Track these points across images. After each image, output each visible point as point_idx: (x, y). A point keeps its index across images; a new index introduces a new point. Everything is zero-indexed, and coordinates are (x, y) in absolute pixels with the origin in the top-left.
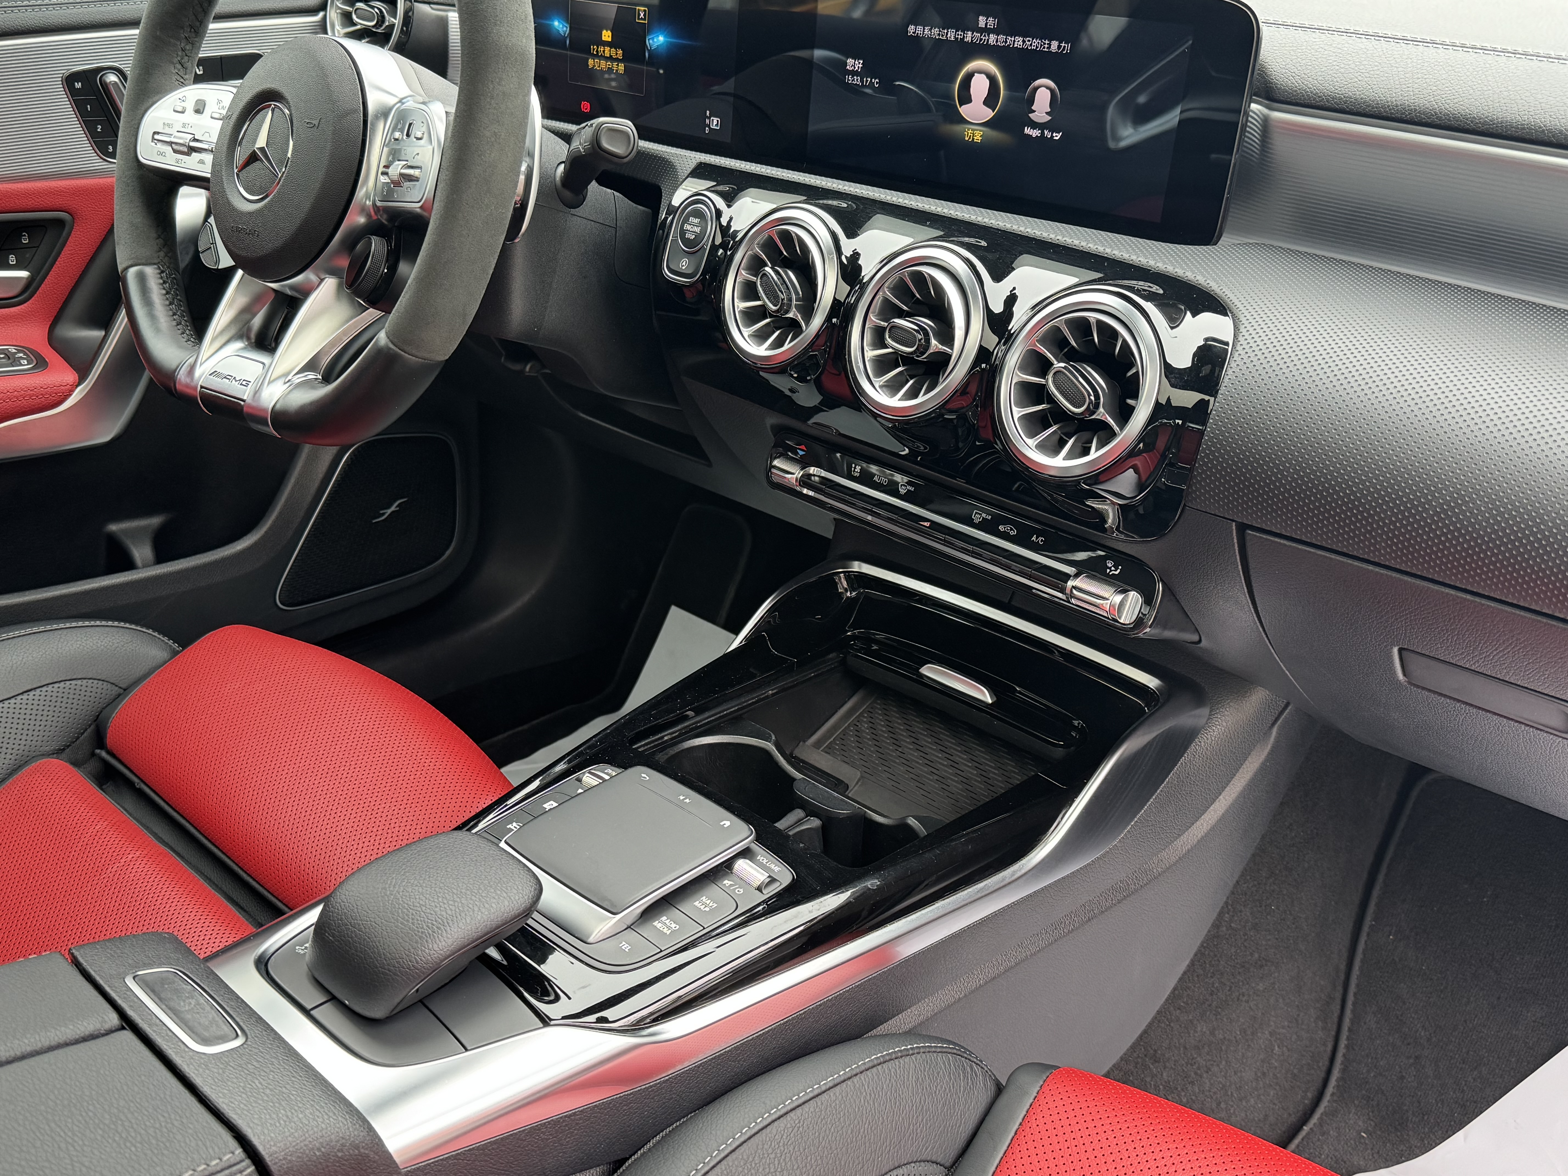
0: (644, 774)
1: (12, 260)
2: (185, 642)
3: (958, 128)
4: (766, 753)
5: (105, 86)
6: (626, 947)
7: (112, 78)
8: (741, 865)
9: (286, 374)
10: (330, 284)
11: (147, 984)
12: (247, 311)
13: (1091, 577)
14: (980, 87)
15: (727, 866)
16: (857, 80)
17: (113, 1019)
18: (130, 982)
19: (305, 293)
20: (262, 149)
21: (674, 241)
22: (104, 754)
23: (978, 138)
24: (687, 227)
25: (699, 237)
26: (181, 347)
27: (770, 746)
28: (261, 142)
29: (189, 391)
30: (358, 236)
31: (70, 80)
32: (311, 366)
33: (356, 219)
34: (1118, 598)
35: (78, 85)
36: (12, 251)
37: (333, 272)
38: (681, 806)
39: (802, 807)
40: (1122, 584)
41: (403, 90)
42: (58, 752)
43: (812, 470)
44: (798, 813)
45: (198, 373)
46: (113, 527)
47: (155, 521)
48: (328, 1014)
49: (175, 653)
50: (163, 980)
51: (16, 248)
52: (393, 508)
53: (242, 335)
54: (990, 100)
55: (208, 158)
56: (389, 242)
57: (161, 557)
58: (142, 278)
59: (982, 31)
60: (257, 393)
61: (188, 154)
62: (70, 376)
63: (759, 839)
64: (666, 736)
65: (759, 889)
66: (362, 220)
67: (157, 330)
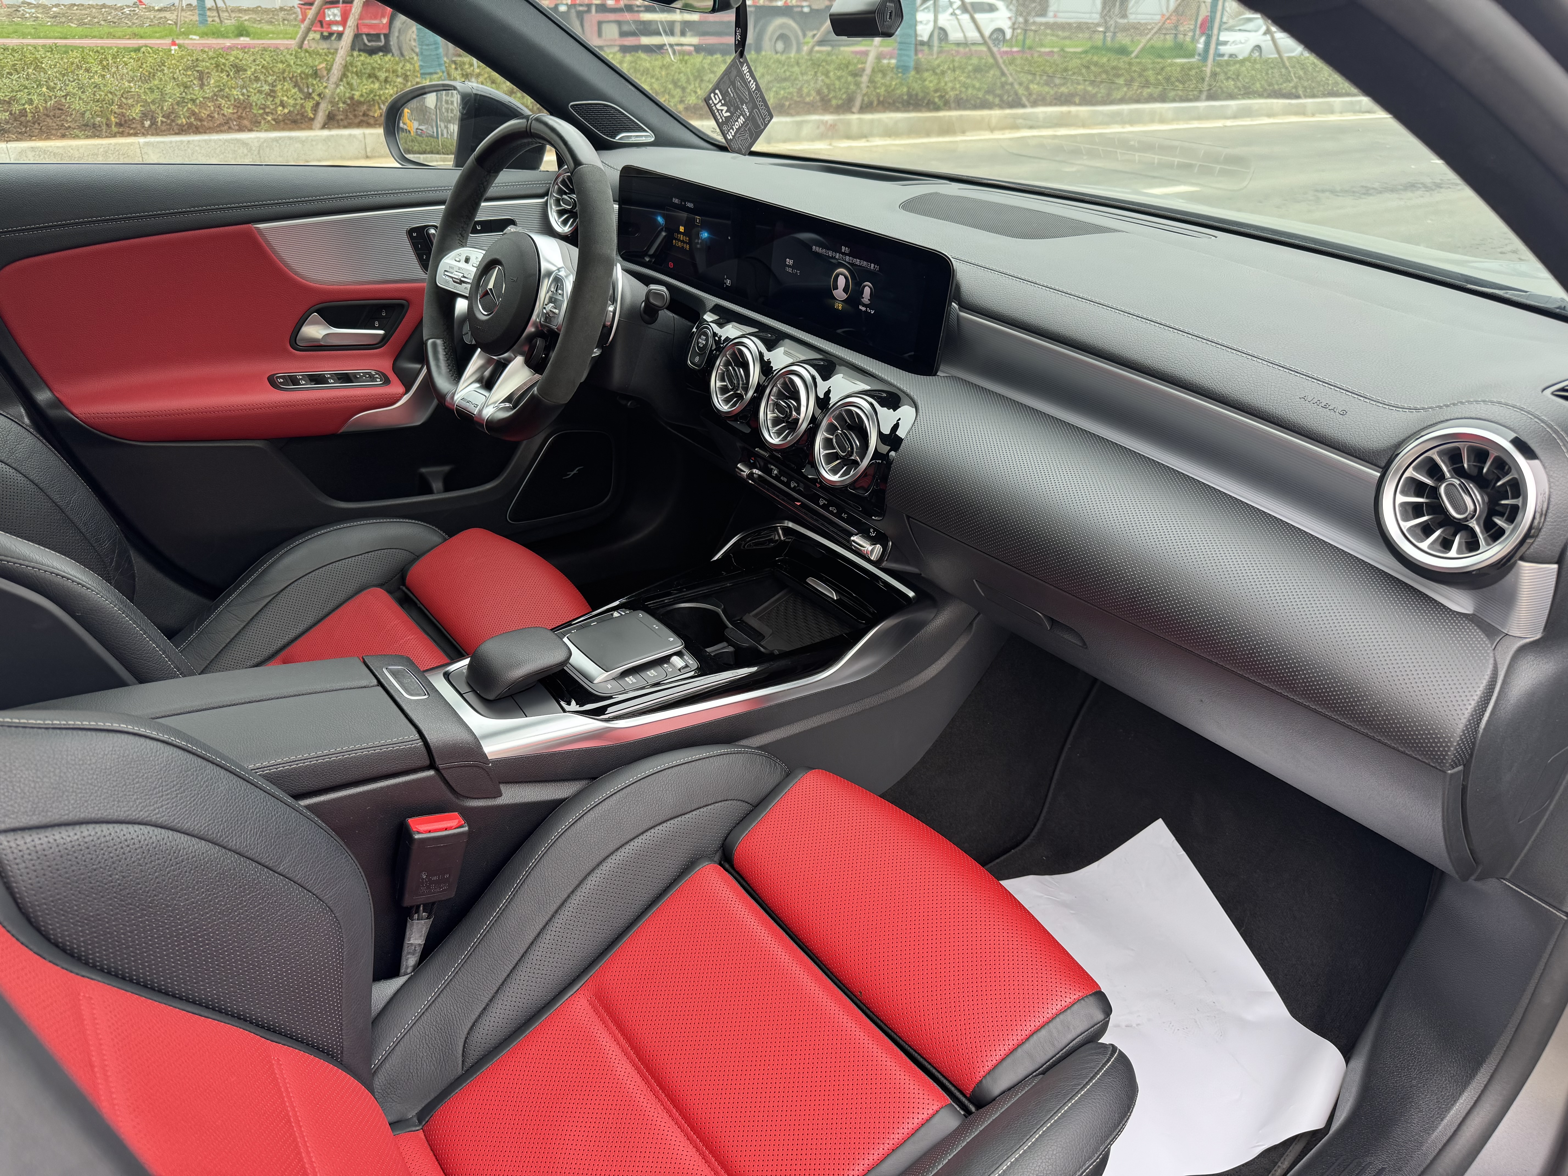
0: (641, 614)
1: (377, 324)
2: (451, 536)
3: (832, 301)
4: (717, 614)
5: (428, 234)
6: (609, 686)
7: (432, 231)
8: (675, 660)
9: (495, 403)
10: (519, 359)
11: (394, 674)
12: (482, 368)
13: (863, 537)
14: (841, 281)
15: (666, 659)
16: (790, 270)
17: (375, 682)
18: (384, 670)
19: (508, 361)
20: (491, 289)
21: (694, 347)
22: (404, 588)
23: (840, 308)
24: (700, 340)
25: (705, 346)
26: (450, 383)
27: (720, 611)
28: (491, 285)
29: (451, 406)
30: (532, 337)
31: (410, 232)
32: (508, 399)
33: (530, 329)
34: (870, 548)
35: (414, 235)
36: (377, 319)
37: (521, 354)
38: (653, 630)
39: (727, 642)
40: (874, 541)
41: (560, 264)
42: (381, 585)
43: (754, 471)
44: (725, 644)
45: (456, 398)
46: (423, 470)
47: (446, 468)
48: (470, 697)
49: (445, 540)
50: (398, 671)
51: (379, 318)
52: (575, 472)
53: (479, 380)
54: (845, 290)
55: (469, 286)
56: (546, 341)
57: (447, 489)
58: (434, 345)
59: (844, 254)
60: (480, 411)
61: (460, 283)
62: (401, 389)
63: (686, 647)
64: (666, 600)
65: (680, 670)
66: (533, 330)
67: (440, 373)
